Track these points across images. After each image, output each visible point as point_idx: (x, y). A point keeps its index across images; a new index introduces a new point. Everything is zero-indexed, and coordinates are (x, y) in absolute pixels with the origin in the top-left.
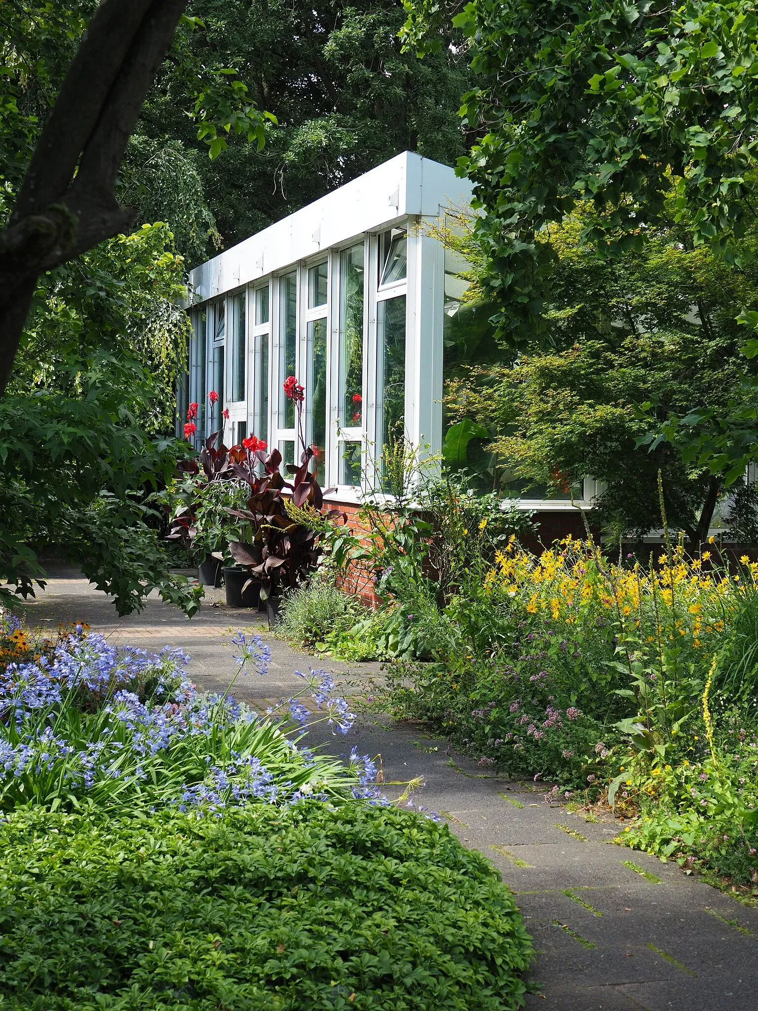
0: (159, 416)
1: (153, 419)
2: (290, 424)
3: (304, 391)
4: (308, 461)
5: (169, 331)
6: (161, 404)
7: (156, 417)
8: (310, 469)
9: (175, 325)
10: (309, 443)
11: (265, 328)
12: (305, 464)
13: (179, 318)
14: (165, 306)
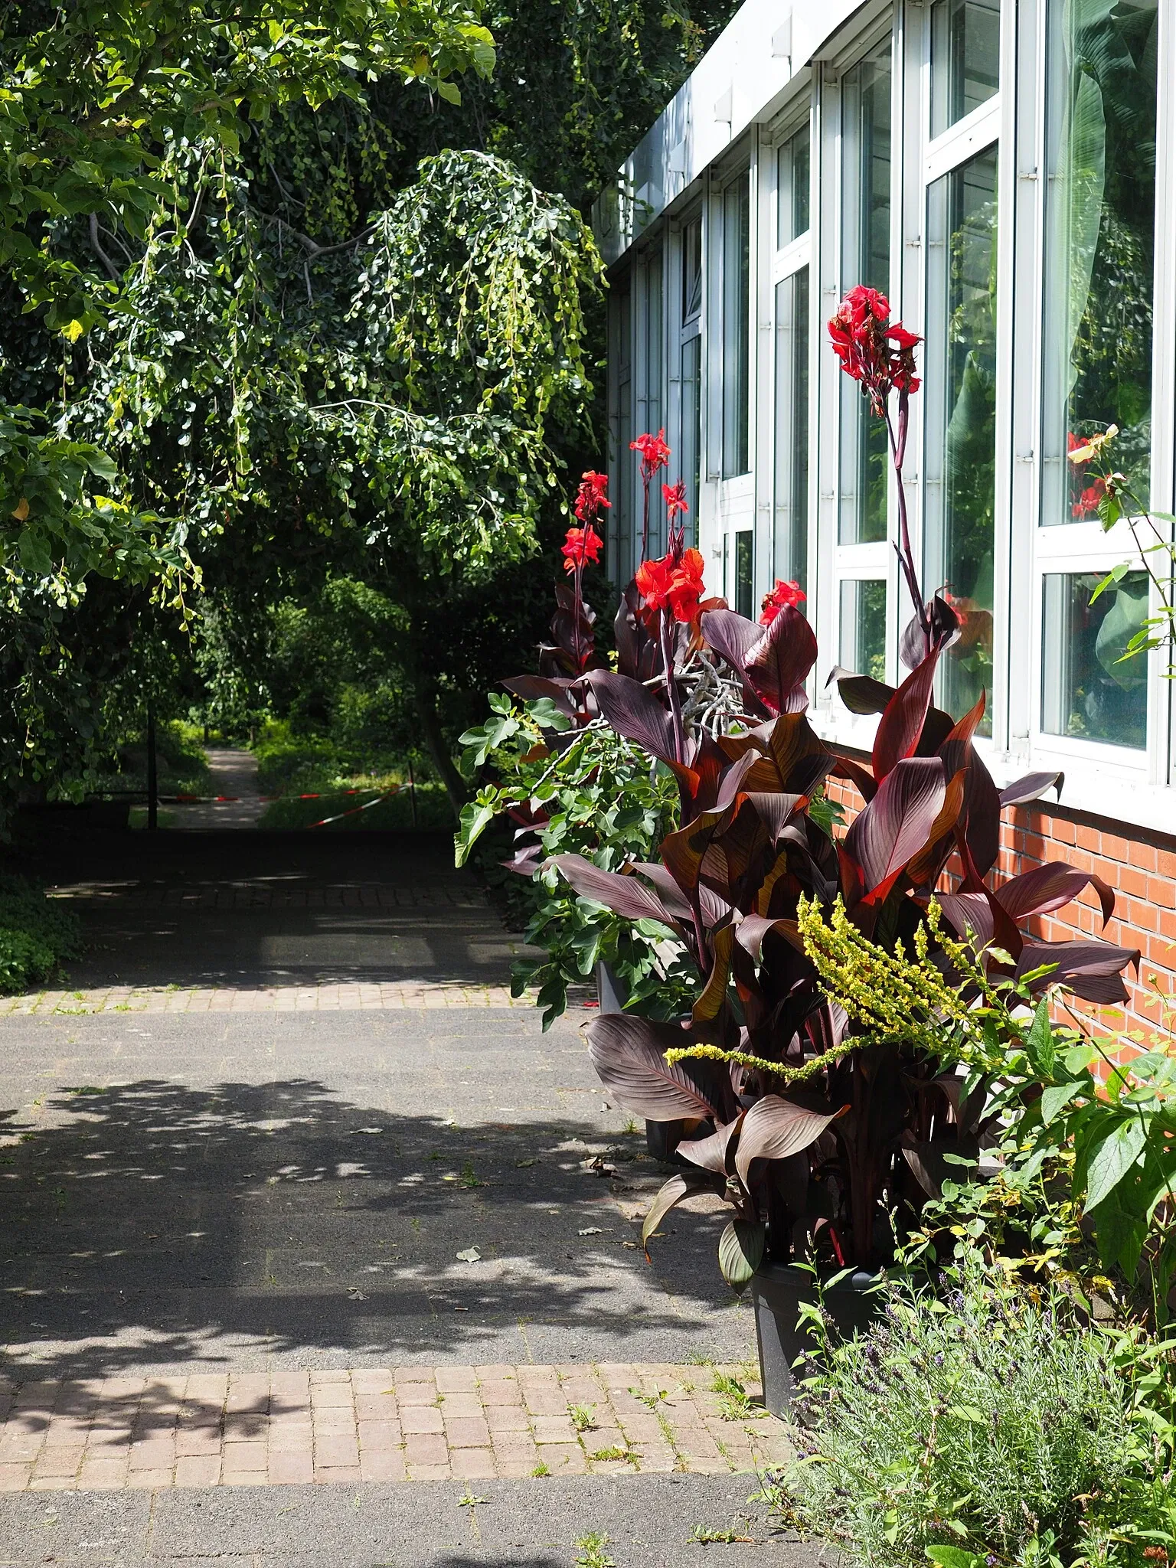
0: (498, 513)
1: (479, 523)
2: (873, 530)
3: (918, 351)
4: (931, 658)
5: (527, 263)
6: (506, 482)
7: (487, 516)
8: (939, 696)
9: (545, 246)
10: (934, 582)
11: (801, 251)
12: (922, 673)
13: (554, 225)
14: (519, 196)
